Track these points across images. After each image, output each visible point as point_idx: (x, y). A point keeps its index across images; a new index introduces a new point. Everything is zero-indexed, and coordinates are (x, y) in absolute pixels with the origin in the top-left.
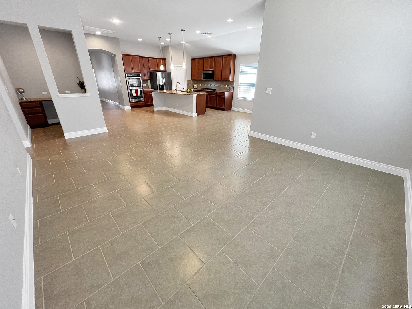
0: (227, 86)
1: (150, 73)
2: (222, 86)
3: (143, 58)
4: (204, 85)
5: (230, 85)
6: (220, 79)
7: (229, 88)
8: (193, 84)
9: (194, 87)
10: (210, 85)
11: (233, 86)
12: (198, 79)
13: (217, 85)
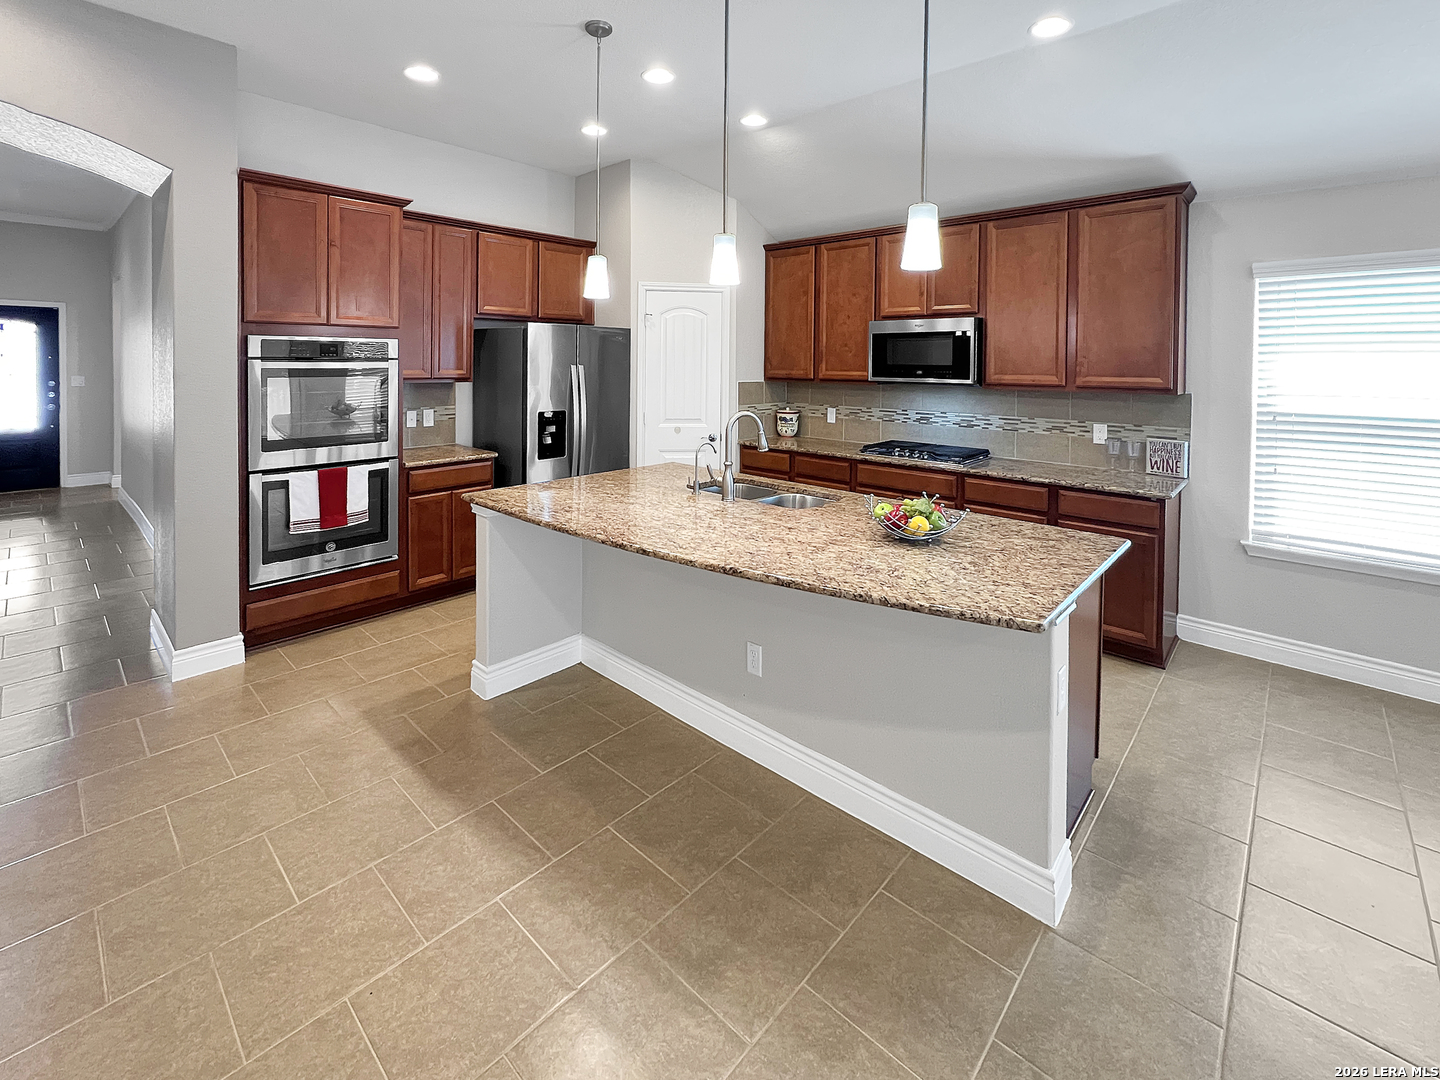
1: (479, 336)
2: (1048, 430)
3: (438, 228)
4: (862, 414)
5: (1135, 426)
6: (1052, 380)
7: (1133, 452)
8: (774, 408)
9: (779, 428)
10: (918, 420)
11: (1176, 431)
12: (821, 376)
13: (995, 420)
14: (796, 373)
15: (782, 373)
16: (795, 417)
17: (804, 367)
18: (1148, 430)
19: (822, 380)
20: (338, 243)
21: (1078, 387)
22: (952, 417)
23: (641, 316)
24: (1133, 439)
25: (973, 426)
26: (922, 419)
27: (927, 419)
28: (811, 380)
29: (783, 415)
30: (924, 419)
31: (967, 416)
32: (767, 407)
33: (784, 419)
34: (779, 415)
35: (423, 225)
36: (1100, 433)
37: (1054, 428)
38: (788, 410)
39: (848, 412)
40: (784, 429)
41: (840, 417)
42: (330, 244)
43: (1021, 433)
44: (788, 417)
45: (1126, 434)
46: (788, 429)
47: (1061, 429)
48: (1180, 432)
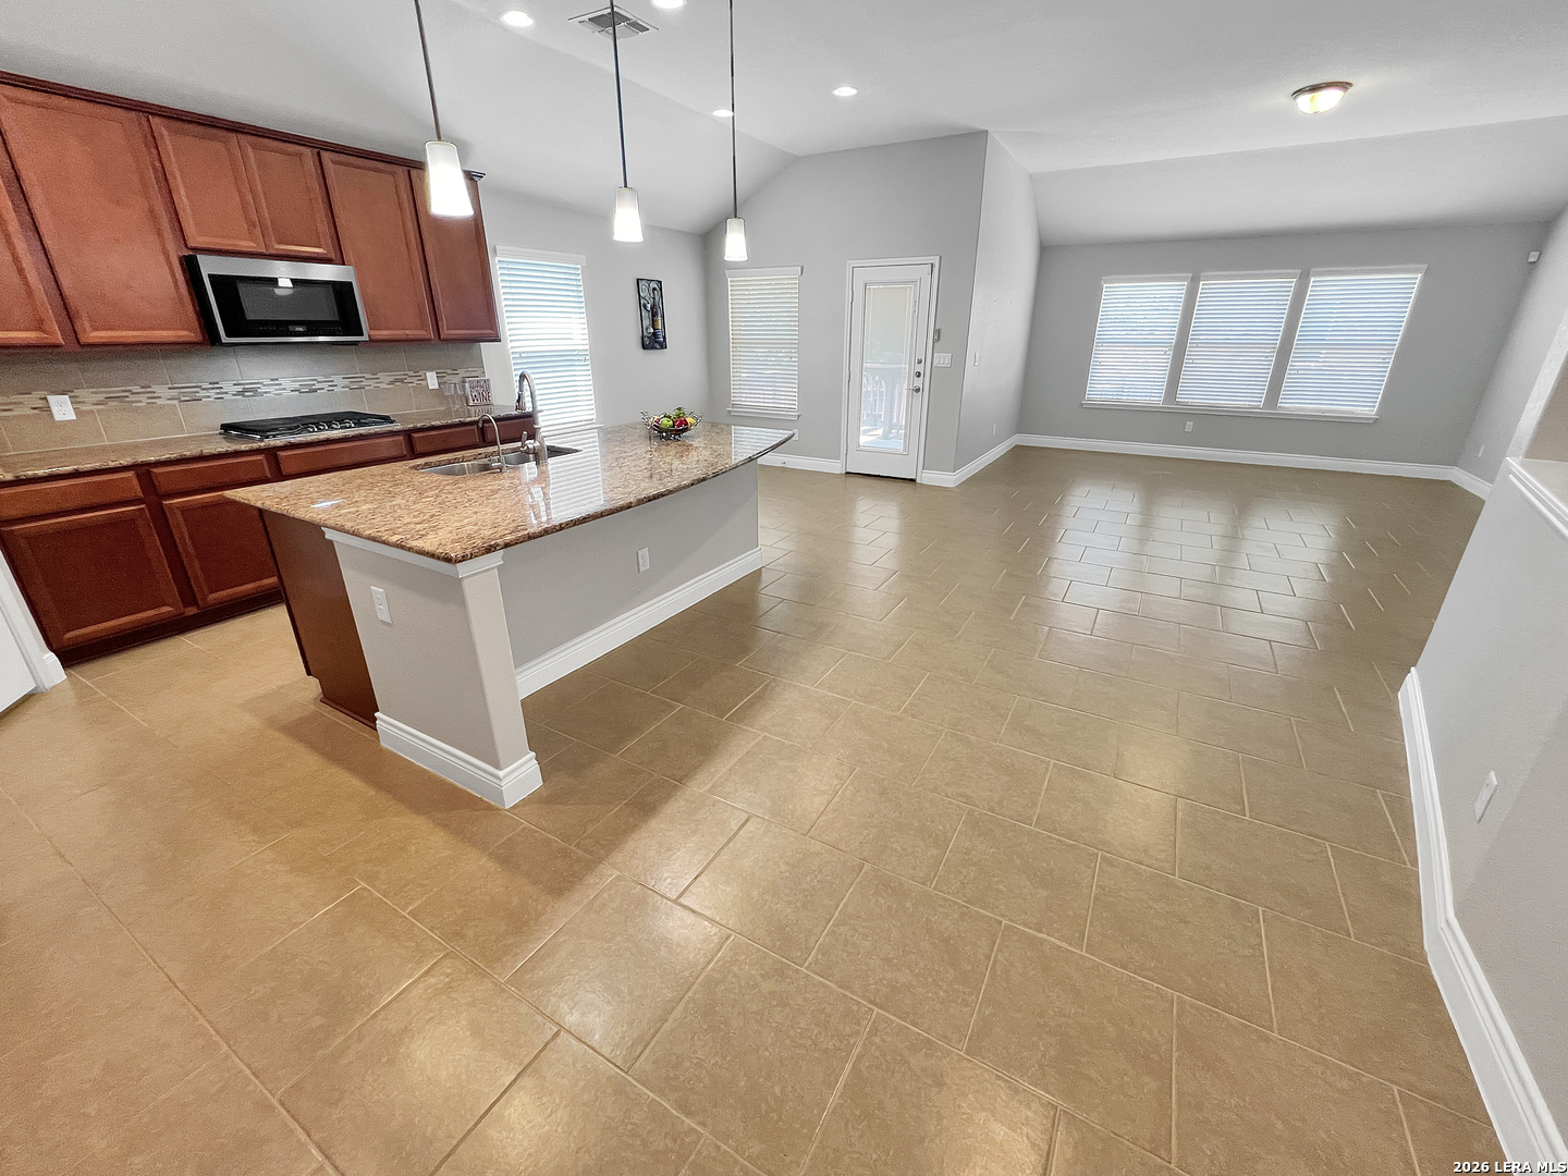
0: (432, 380)
4: (131, 398)
5: (453, 370)
6: (423, 334)
11: (477, 371)
12: (84, 340)
14: (14, 336)
21: (443, 340)
26: (245, 390)
28: (58, 347)
30: (248, 392)
39: (101, 397)
41: (87, 407)
47: (402, 381)
48: (482, 370)
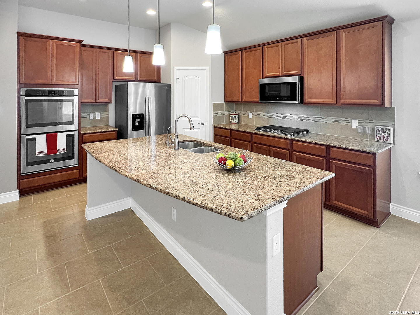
1: (117, 87)
2: (333, 122)
3: (98, 50)
4: (261, 115)
5: (370, 120)
6: (331, 101)
7: (368, 131)
8: (229, 113)
9: (231, 120)
10: (282, 117)
11: (388, 123)
12: (243, 101)
13: (311, 117)
14: (235, 99)
15: (230, 99)
16: (237, 116)
17: (237, 97)
18: (376, 122)
19: (244, 102)
20: (55, 56)
21: (342, 104)
22: (295, 116)
23: (175, 79)
24: (369, 127)
25: (302, 120)
26: (283, 117)
27: (285, 117)
28: (240, 102)
29: (232, 115)
30: (284, 117)
31: (301, 116)
32: (226, 112)
33: (232, 117)
34: (231, 115)
35: (92, 49)
36: (355, 123)
37: (336, 121)
38: (234, 113)
39: (256, 114)
40: (232, 120)
41: (254, 116)
42: (52, 56)
43: (322, 123)
44: (234, 116)
45: (365, 124)
46: (235, 120)
47: (338, 121)
48: (390, 123)
